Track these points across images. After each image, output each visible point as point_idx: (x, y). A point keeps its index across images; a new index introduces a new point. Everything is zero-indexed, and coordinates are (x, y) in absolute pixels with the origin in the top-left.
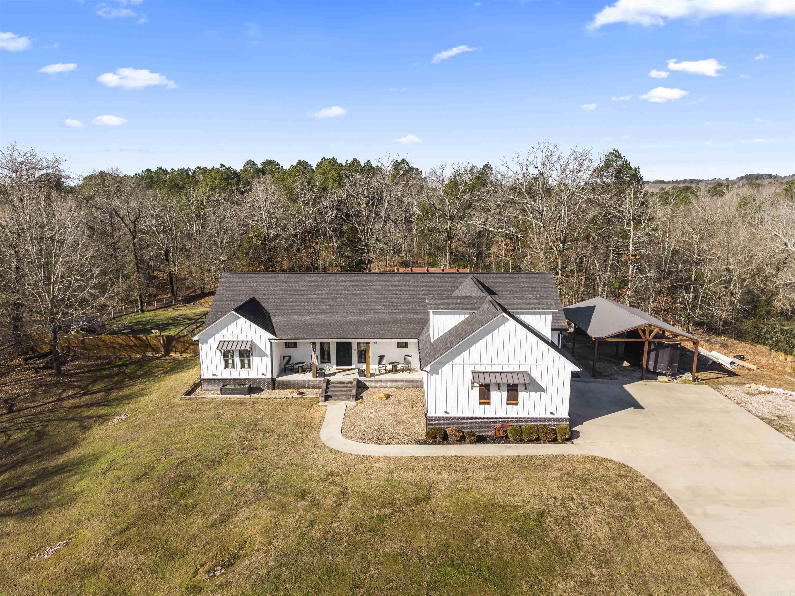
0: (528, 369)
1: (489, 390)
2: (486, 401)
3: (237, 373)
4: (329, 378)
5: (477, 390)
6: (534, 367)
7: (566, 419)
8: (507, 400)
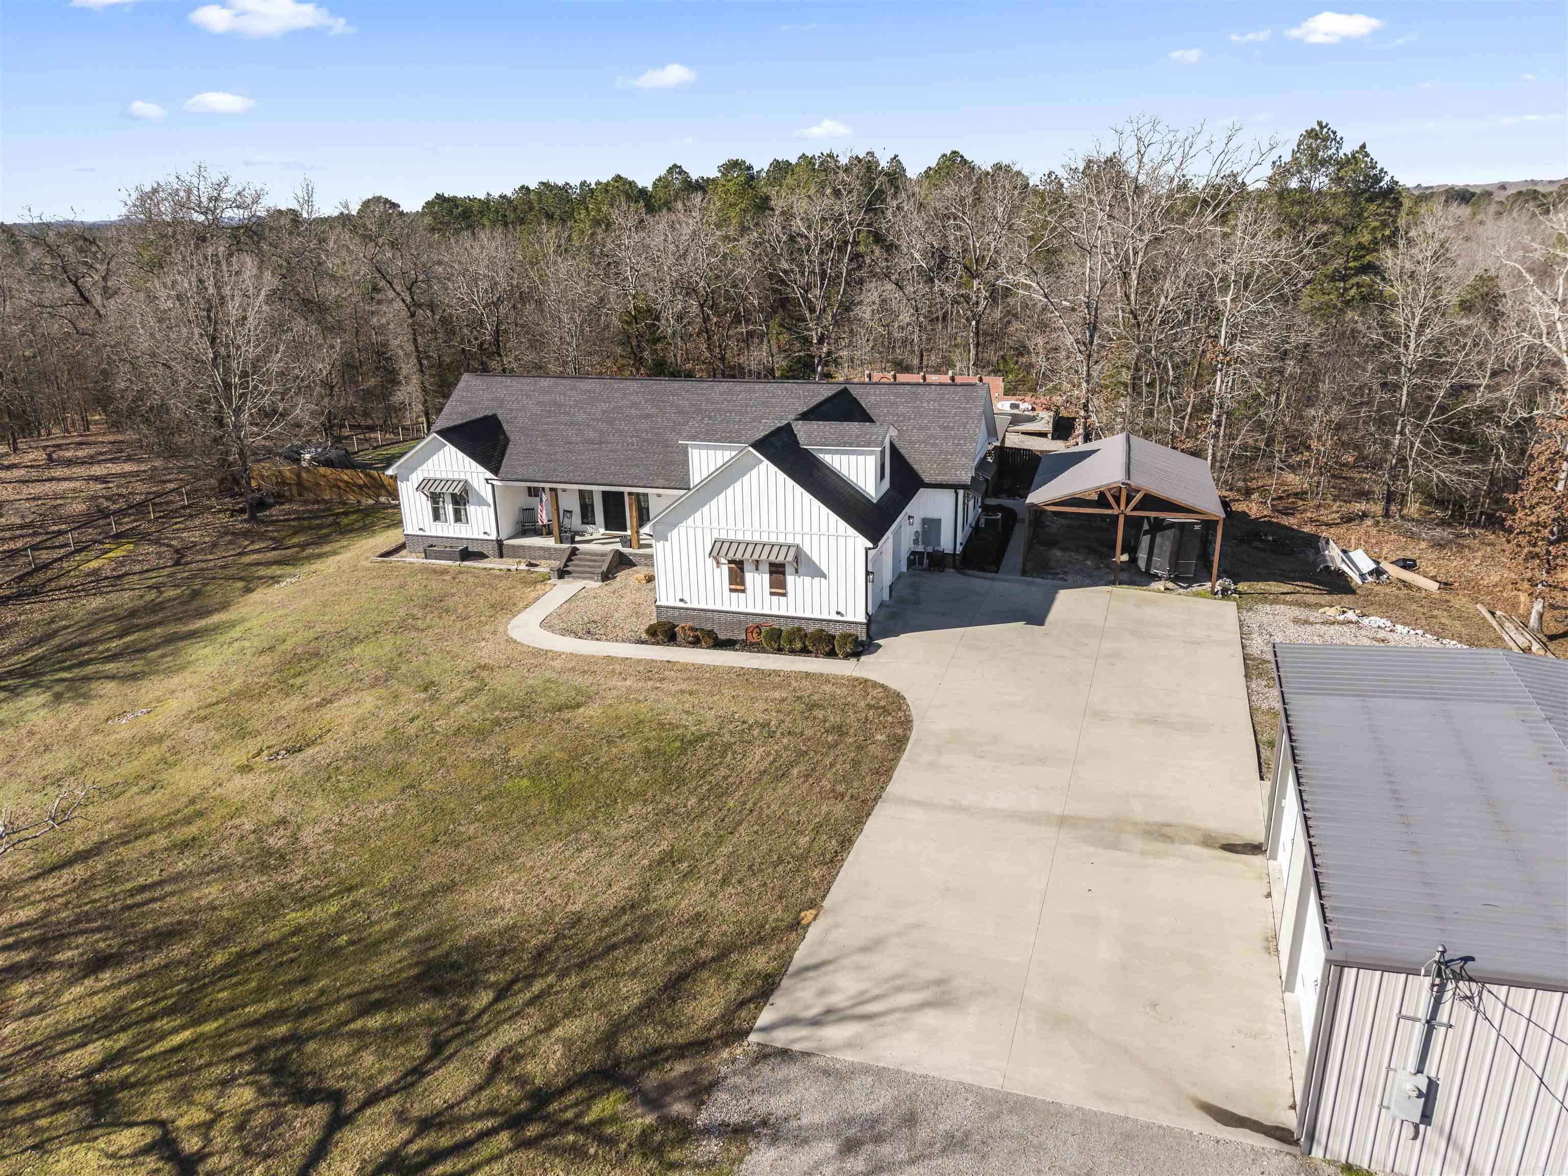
0: (798, 541)
1: (742, 570)
2: (739, 587)
3: (451, 528)
4: (577, 546)
5: (725, 569)
6: (807, 538)
7: (861, 623)
8: (771, 587)
